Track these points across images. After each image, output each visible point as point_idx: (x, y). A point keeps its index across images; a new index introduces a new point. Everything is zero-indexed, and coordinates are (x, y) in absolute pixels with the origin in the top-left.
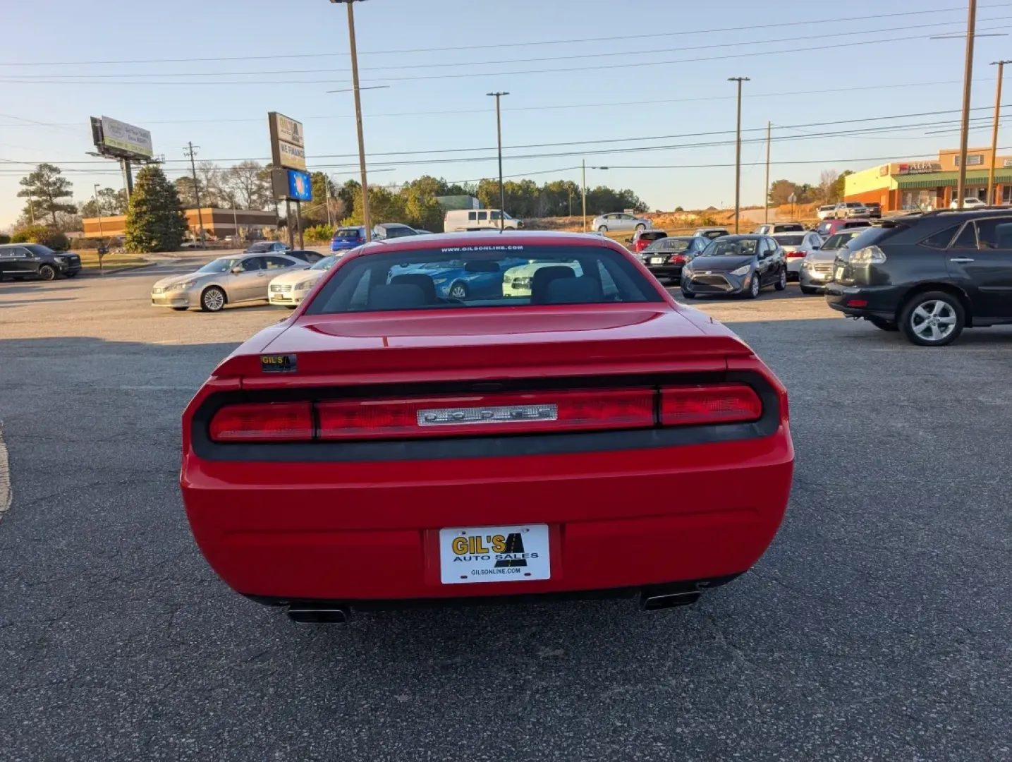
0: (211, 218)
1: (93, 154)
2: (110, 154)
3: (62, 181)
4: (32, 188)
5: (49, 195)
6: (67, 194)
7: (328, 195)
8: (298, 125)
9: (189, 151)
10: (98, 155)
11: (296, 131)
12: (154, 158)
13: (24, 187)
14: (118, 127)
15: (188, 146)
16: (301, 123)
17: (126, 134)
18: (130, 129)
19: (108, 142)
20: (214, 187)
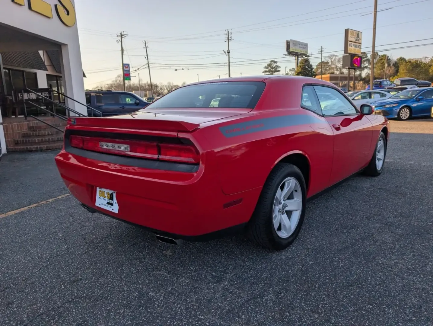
0: (329, 79)
1: (286, 55)
2: (291, 54)
3: (277, 67)
4: (267, 70)
5: (272, 72)
6: (279, 71)
7: (386, 65)
8: (360, 33)
9: (321, 50)
10: (287, 55)
11: (358, 36)
12: (308, 54)
13: (265, 69)
14: (296, 43)
15: (321, 48)
16: (361, 32)
17: (299, 46)
18: (300, 44)
19: (291, 50)
20: (334, 65)
